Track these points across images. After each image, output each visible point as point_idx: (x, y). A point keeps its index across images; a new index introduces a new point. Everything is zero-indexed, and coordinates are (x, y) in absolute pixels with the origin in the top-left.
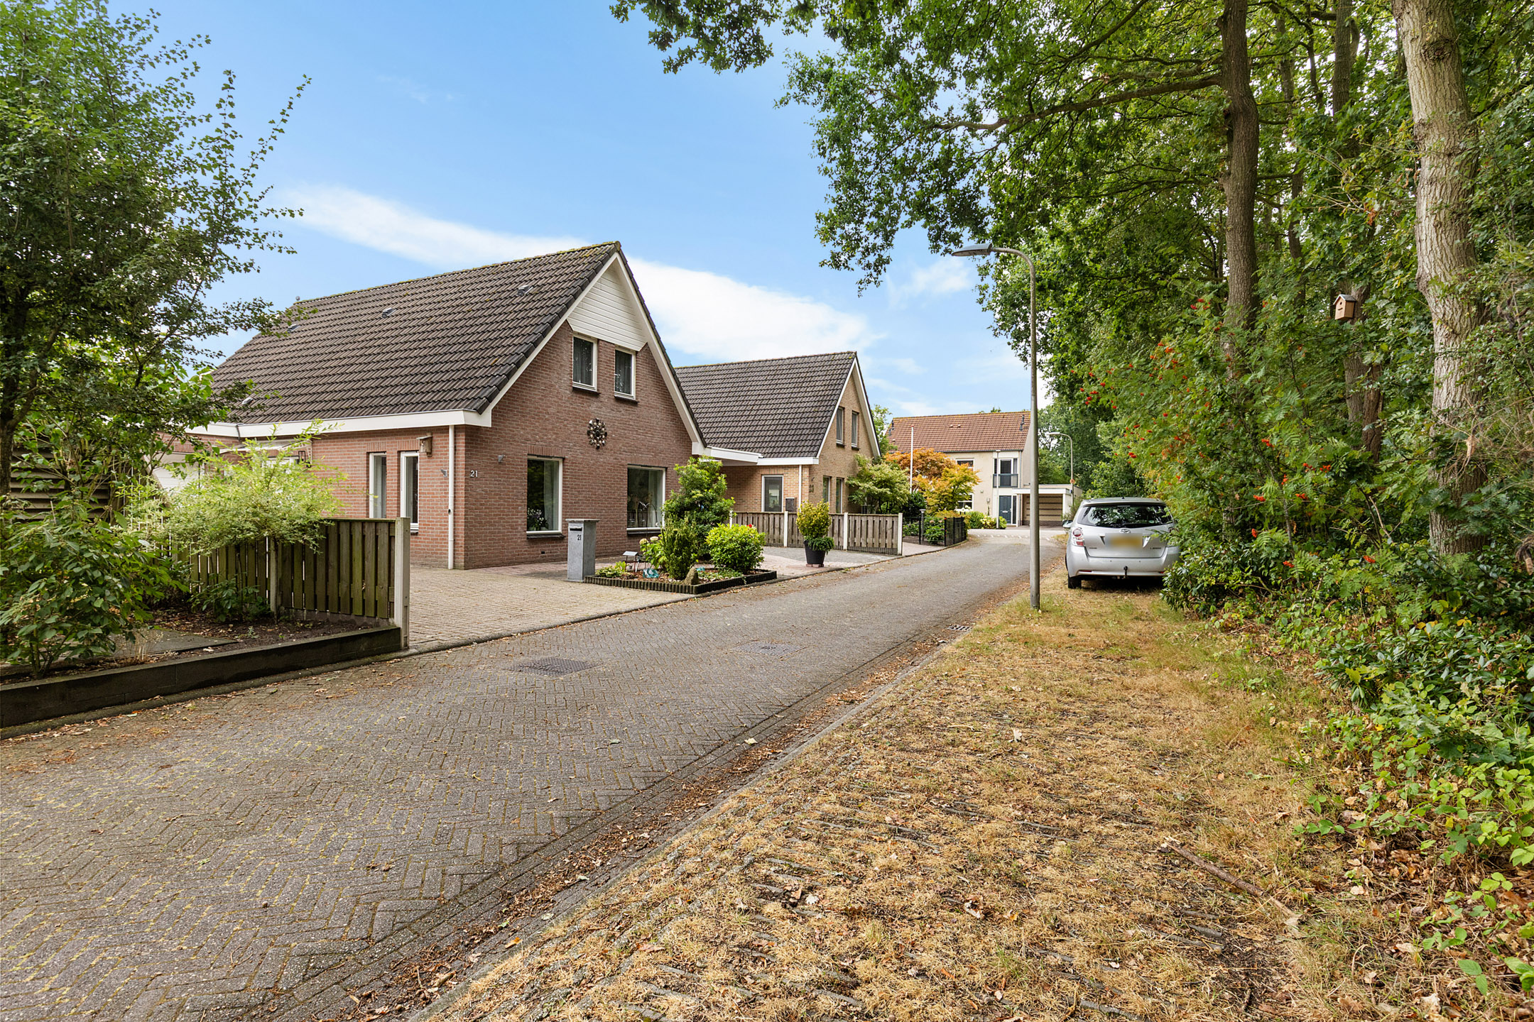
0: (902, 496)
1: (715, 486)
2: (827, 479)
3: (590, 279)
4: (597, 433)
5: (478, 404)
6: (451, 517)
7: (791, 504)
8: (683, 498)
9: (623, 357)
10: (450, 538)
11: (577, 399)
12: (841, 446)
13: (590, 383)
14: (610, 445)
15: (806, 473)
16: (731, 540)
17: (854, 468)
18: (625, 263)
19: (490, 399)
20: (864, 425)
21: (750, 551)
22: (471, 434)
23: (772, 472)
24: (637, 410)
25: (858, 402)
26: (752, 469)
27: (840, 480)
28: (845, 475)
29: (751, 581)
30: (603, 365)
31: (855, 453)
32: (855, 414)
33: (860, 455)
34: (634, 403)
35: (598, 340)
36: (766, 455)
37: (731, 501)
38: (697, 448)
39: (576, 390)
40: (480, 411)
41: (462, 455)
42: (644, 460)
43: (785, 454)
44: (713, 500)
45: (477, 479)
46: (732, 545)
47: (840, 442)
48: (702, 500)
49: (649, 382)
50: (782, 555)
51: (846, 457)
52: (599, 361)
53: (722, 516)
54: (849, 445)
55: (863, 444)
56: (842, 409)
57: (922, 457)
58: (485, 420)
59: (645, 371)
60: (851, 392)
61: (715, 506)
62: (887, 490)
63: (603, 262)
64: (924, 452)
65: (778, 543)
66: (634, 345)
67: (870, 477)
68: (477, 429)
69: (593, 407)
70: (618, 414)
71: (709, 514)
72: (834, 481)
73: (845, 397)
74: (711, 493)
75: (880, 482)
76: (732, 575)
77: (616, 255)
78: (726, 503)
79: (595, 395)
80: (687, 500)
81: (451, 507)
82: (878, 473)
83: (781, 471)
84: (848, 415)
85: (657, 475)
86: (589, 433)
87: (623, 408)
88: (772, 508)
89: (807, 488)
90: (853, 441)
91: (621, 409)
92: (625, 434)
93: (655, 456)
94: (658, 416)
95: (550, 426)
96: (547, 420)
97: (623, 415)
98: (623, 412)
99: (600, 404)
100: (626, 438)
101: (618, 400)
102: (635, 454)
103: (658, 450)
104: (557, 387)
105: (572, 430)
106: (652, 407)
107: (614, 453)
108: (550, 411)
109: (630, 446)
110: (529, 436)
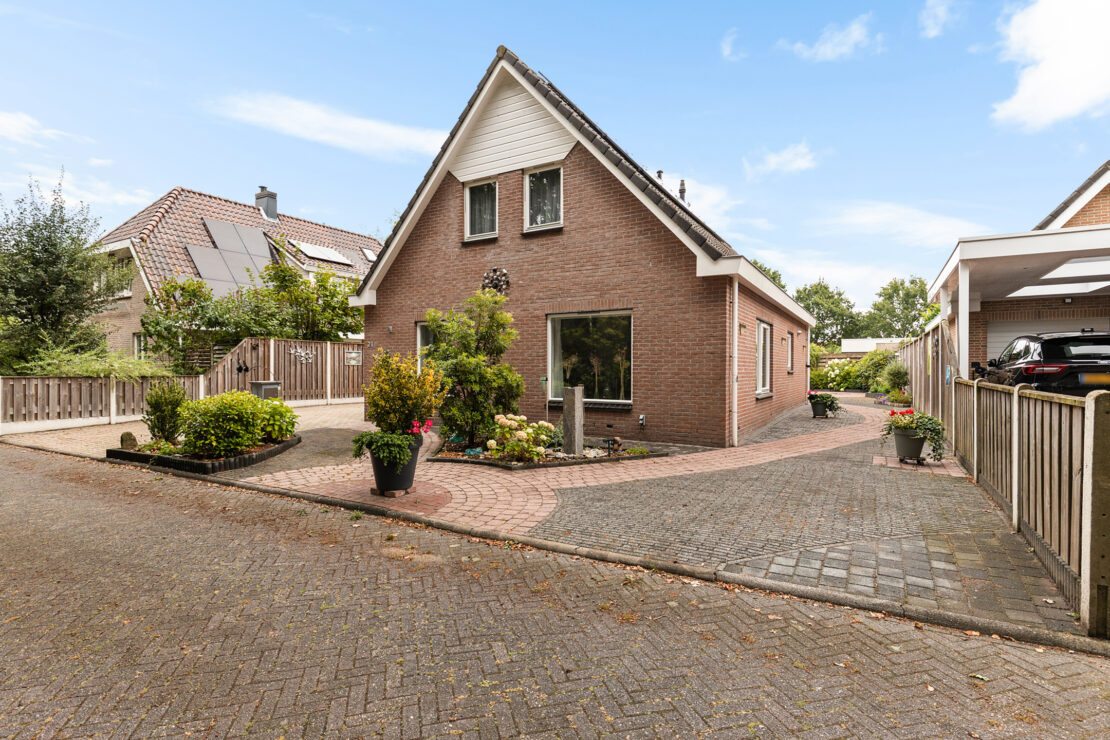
4: (495, 285)
11: (469, 253)
13: (492, 230)
14: (514, 295)
19: (365, 282)
22: (369, 312)
30: (504, 203)
34: (562, 231)
35: (502, 174)
38: (704, 265)
39: (465, 245)
45: (373, 348)
52: (499, 200)
58: (367, 300)
66: (555, 155)
68: (373, 307)
69: (490, 255)
70: (528, 254)
77: (500, 65)
79: (497, 241)
86: (484, 287)
87: (536, 244)
91: (532, 246)
92: (541, 276)
93: (601, 296)
94: (607, 235)
95: (437, 291)
96: (434, 284)
97: (536, 252)
98: (536, 249)
99: (498, 250)
100: (542, 281)
101: (527, 236)
102: (559, 300)
103: (607, 286)
104: (444, 248)
105: (462, 288)
106: (593, 227)
107: (522, 303)
108: (437, 275)
109: (550, 290)
110: (416, 305)
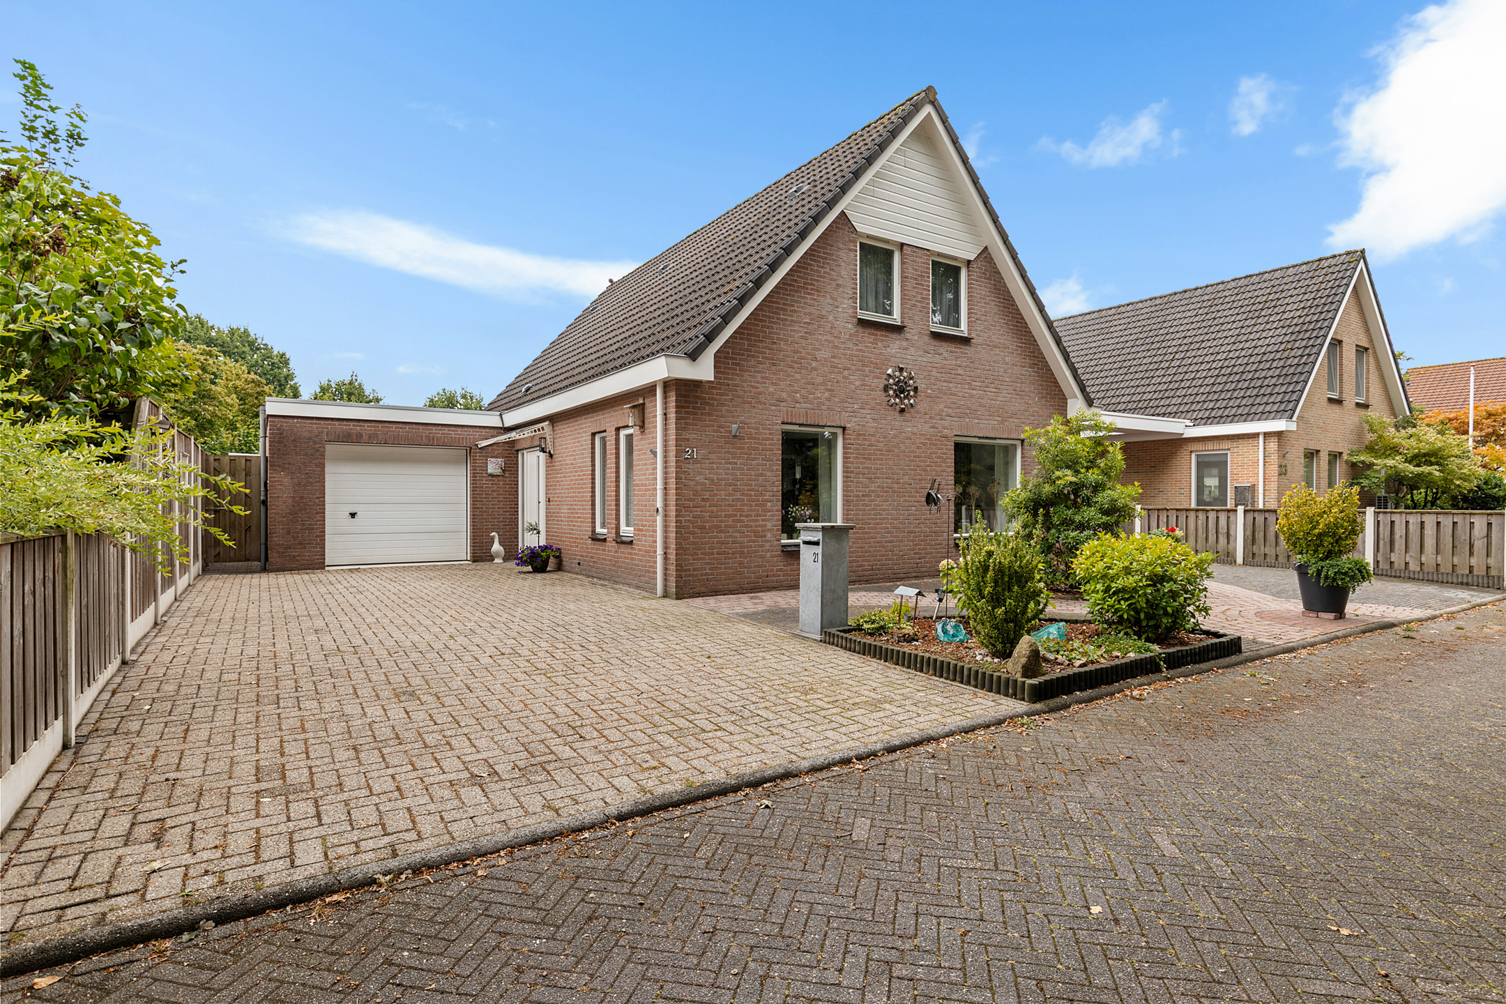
0: (1465, 478)
1: (1102, 463)
2: (1311, 455)
3: (882, 147)
4: (902, 389)
5: (691, 346)
6: (659, 519)
7: (1245, 494)
8: (1038, 486)
9: (946, 272)
10: (660, 551)
11: (867, 336)
12: (1339, 402)
13: (890, 313)
14: (922, 406)
15: (1273, 445)
16: (1127, 571)
17: (1360, 435)
18: (944, 121)
19: (710, 338)
20: (1379, 368)
21: (1174, 595)
22: (684, 391)
23: (1210, 446)
24: (969, 351)
25: (1367, 331)
26: (1175, 444)
27: (1334, 456)
28: (1344, 447)
29: (1175, 662)
30: (911, 284)
31: (1362, 412)
32: (1361, 351)
33: (1372, 414)
34: (965, 341)
35: (902, 245)
36: (1197, 422)
37: (1135, 489)
38: (1076, 407)
39: (863, 323)
40: (693, 356)
41: (672, 426)
42: (980, 429)
43: (1233, 419)
44: (1098, 488)
45: (696, 461)
46: (1130, 581)
47: (1335, 396)
48: (1077, 488)
49: (991, 307)
50: (1237, 582)
51: (1349, 417)
52: (904, 278)
53: (1115, 519)
54: (1351, 399)
55: (1375, 395)
56: (1337, 343)
57: (1490, 415)
58: (704, 370)
59: (983, 290)
60: (1354, 317)
61: (1103, 498)
62: (1435, 471)
63: (906, 120)
64: (1491, 408)
65: (1227, 558)
66: (962, 249)
67: (1394, 450)
68: (697, 384)
69: (894, 347)
70: (937, 358)
71: (1090, 513)
72: (1324, 457)
73: (1343, 322)
74: (1093, 476)
75: (1415, 456)
76: (1131, 650)
77: (928, 109)
78: (1122, 493)
79: (898, 329)
80: (1047, 489)
81: (659, 504)
82: (1413, 442)
83: (1225, 445)
84: (1349, 352)
85: (1008, 451)
86: (886, 388)
87: (945, 348)
88: (1210, 503)
89: (1274, 469)
90: (1358, 394)
91: (942, 350)
92: (950, 389)
93: (1002, 422)
94: (1007, 359)
95: (820, 379)
96: (815, 369)
97: (945, 359)
98: (945, 354)
99: (905, 344)
100: (951, 394)
101: (936, 336)
102: (967, 420)
103: (1007, 412)
104: (831, 318)
105: (857, 383)
106: (996, 347)
107: (931, 418)
108: (820, 355)
109: (958, 408)
110: (784, 395)
